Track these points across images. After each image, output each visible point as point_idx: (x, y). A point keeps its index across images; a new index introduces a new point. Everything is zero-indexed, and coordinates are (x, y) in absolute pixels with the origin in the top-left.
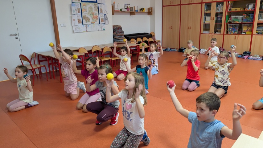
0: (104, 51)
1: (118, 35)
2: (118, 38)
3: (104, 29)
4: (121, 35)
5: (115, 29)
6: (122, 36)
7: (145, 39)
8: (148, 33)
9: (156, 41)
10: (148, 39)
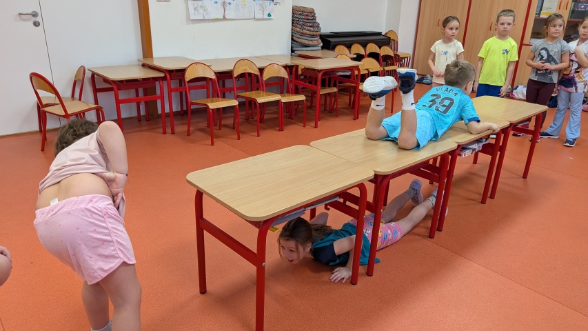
0: (266, 76)
1: (303, 34)
2: (303, 41)
3: (269, 15)
4: (312, 33)
5: (297, 16)
6: (316, 36)
7: (372, 48)
8: (380, 34)
9: (398, 56)
10: (380, 47)
